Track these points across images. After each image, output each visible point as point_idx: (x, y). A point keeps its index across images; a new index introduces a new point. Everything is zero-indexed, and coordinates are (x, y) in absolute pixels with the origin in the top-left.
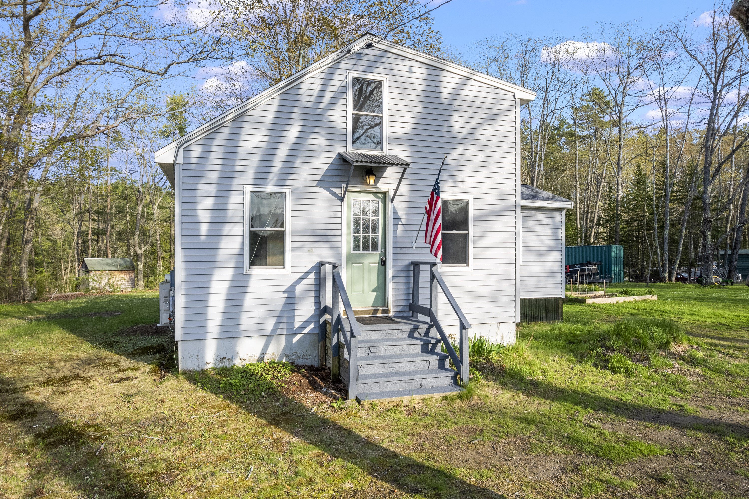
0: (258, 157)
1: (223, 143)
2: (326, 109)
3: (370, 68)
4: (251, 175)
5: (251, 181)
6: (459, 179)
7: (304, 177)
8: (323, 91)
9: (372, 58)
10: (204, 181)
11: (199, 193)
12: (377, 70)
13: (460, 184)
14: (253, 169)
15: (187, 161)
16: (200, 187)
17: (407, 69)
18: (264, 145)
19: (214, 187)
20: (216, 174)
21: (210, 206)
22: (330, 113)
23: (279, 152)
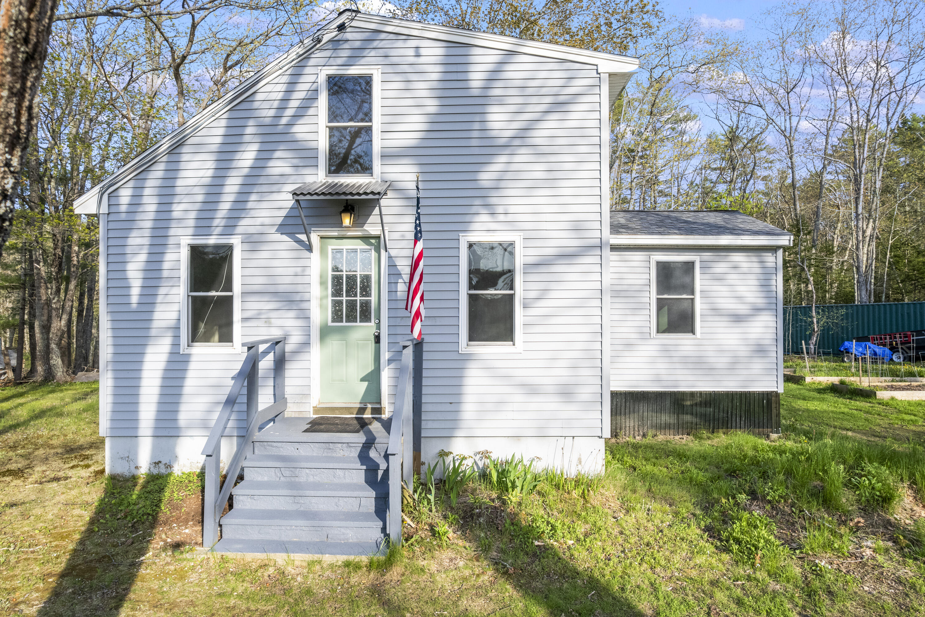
0: (200, 198)
1: (158, 183)
2: (290, 125)
3: (352, 60)
4: (192, 223)
5: (190, 231)
6: (500, 209)
7: (259, 221)
8: (285, 100)
9: (357, 44)
10: (134, 233)
11: (128, 250)
12: (364, 61)
13: (502, 218)
14: (193, 215)
15: (113, 209)
16: (130, 241)
17: (412, 52)
18: (207, 181)
19: (146, 241)
20: (149, 224)
21: (141, 266)
22: (295, 129)
23: (227, 189)
